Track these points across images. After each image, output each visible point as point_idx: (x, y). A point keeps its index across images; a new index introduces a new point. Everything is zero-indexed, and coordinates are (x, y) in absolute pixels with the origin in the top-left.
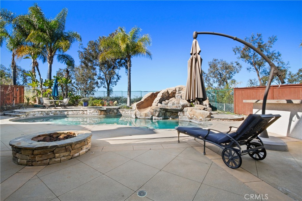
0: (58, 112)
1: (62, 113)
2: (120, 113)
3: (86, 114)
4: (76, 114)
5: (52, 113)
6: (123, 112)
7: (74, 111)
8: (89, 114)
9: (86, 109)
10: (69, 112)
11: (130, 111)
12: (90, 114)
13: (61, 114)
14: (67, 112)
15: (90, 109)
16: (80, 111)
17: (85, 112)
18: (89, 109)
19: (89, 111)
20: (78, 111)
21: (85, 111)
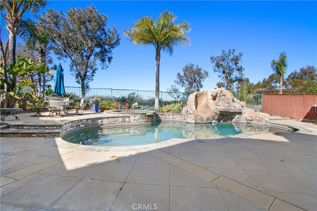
0: (89, 121)
1: (95, 123)
2: (159, 118)
3: (129, 122)
4: (114, 122)
5: (82, 124)
6: (163, 117)
7: (110, 119)
8: (133, 121)
9: (128, 115)
10: (104, 121)
11: (172, 115)
12: (135, 122)
13: (93, 125)
14: (101, 121)
15: (135, 115)
16: (119, 118)
17: (127, 120)
18: (133, 115)
19: (134, 118)
20: (117, 119)
21: (126, 118)
